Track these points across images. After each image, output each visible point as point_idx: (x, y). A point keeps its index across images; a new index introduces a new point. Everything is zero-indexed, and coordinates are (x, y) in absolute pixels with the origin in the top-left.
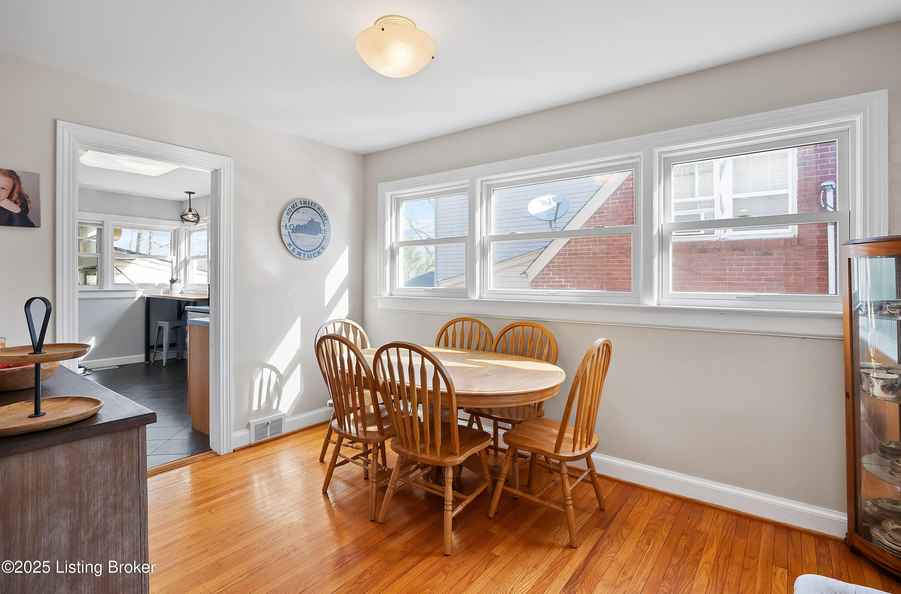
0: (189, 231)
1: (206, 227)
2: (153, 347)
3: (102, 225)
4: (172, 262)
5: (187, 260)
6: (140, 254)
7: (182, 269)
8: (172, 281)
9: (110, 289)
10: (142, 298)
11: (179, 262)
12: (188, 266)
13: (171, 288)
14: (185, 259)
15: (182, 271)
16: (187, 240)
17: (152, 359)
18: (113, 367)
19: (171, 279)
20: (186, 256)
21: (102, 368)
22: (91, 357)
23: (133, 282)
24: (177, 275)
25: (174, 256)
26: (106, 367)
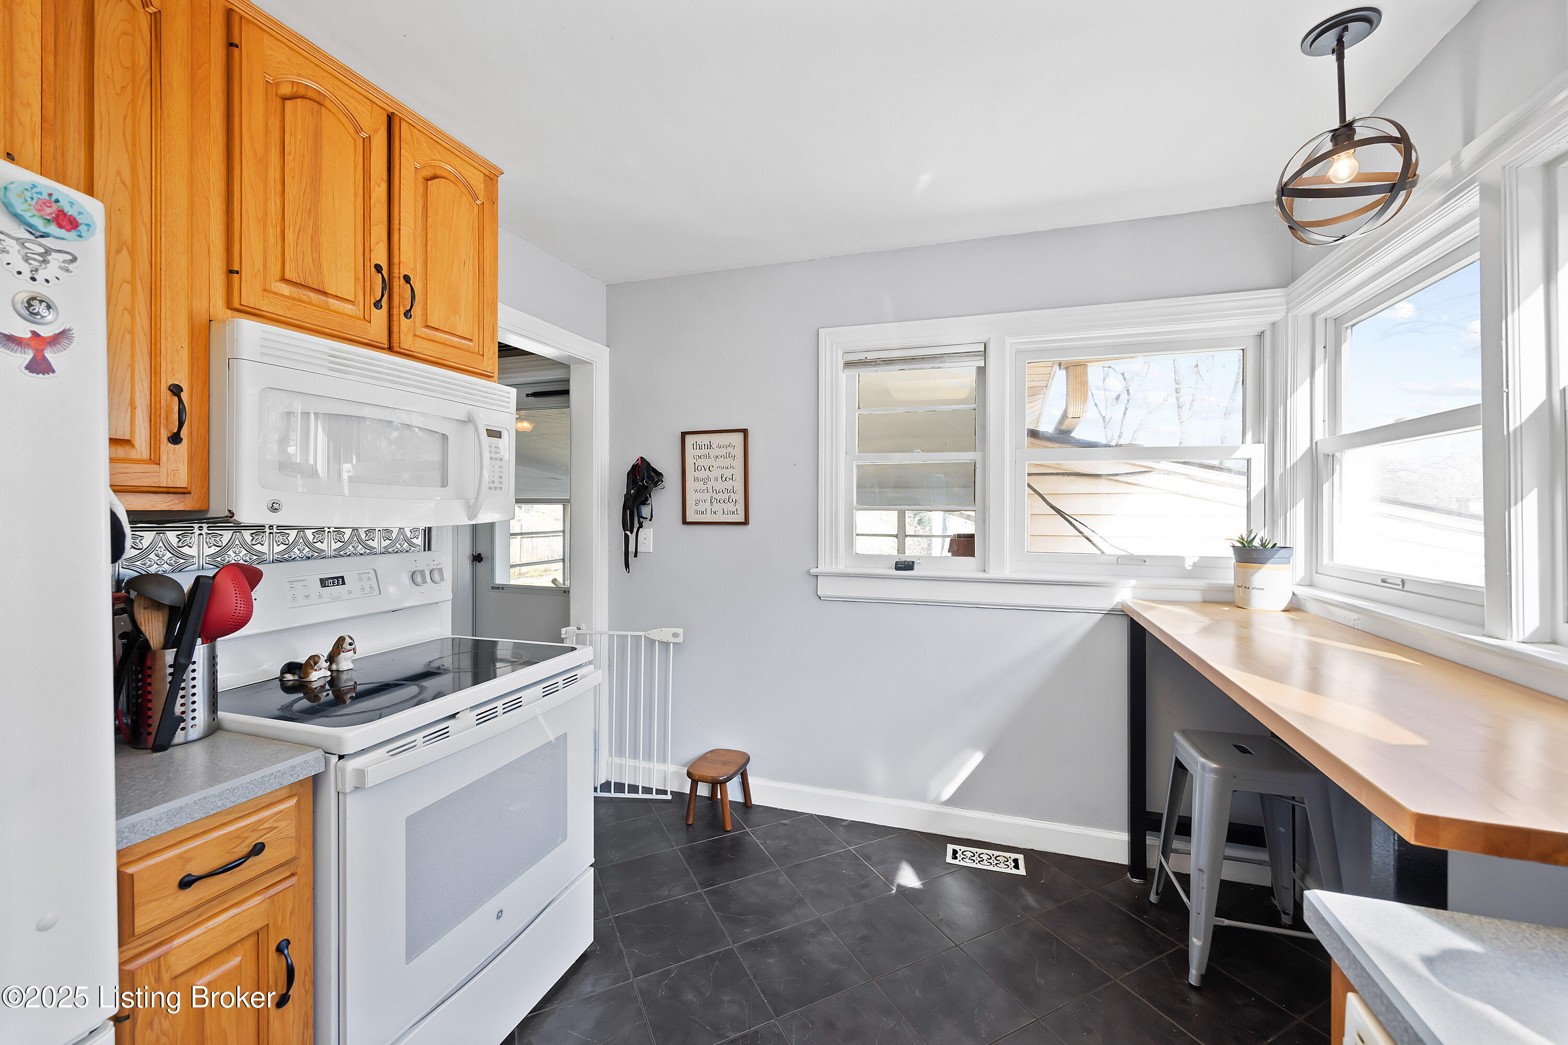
0: (1331, 324)
2: (1156, 821)
4: (1246, 472)
5: (1321, 457)
7: (1294, 505)
8: (1250, 554)
9: (1007, 574)
11: (1279, 470)
12: (1326, 487)
13: (1244, 586)
14: (1313, 451)
15: (1299, 513)
16: (1321, 373)
18: (1012, 858)
19: (1239, 545)
20: (1318, 436)
21: (977, 855)
22: (959, 799)
23: (1103, 553)
24: (1273, 532)
25: (1259, 443)
26: (990, 852)
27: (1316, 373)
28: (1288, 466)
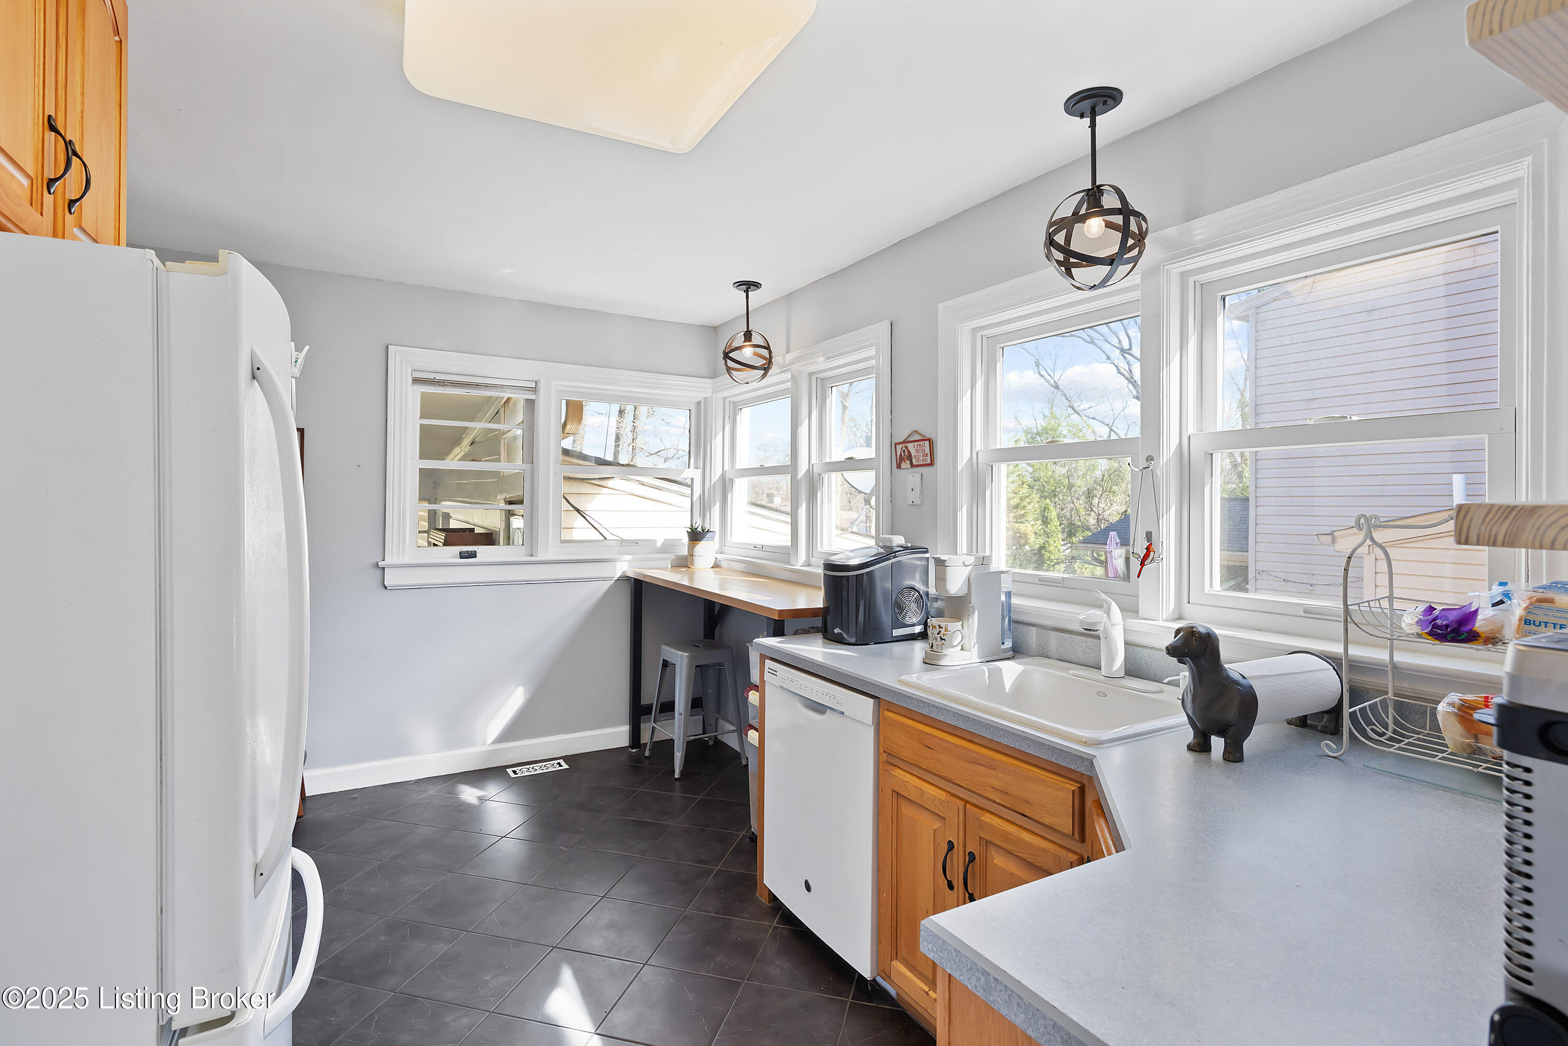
0: (731, 404)
1: (789, 385)
2: (648, 710)
3: (535, 390)
4: (691, 486)
5: (727, 479)
6: (620, 465)
7: (714, 505)
8: (696, 536)
9: (551, 557)
10: (625, 579)
11: (707, 485)
12: (729, 496)
13: (691, 554)
14: (723, 476)
15: (716, 509)
16: (728, 426)
17: (645, 738)
18: (556, 763)
19: (689, 530)
20: (726, 468)
21: (531, 769)
22: (509, 734)
23: (605, 538)
24: (704, 521)
25: (697, 468)
26: (540, 764)
27: (726, 429)
28: (712, 483)
